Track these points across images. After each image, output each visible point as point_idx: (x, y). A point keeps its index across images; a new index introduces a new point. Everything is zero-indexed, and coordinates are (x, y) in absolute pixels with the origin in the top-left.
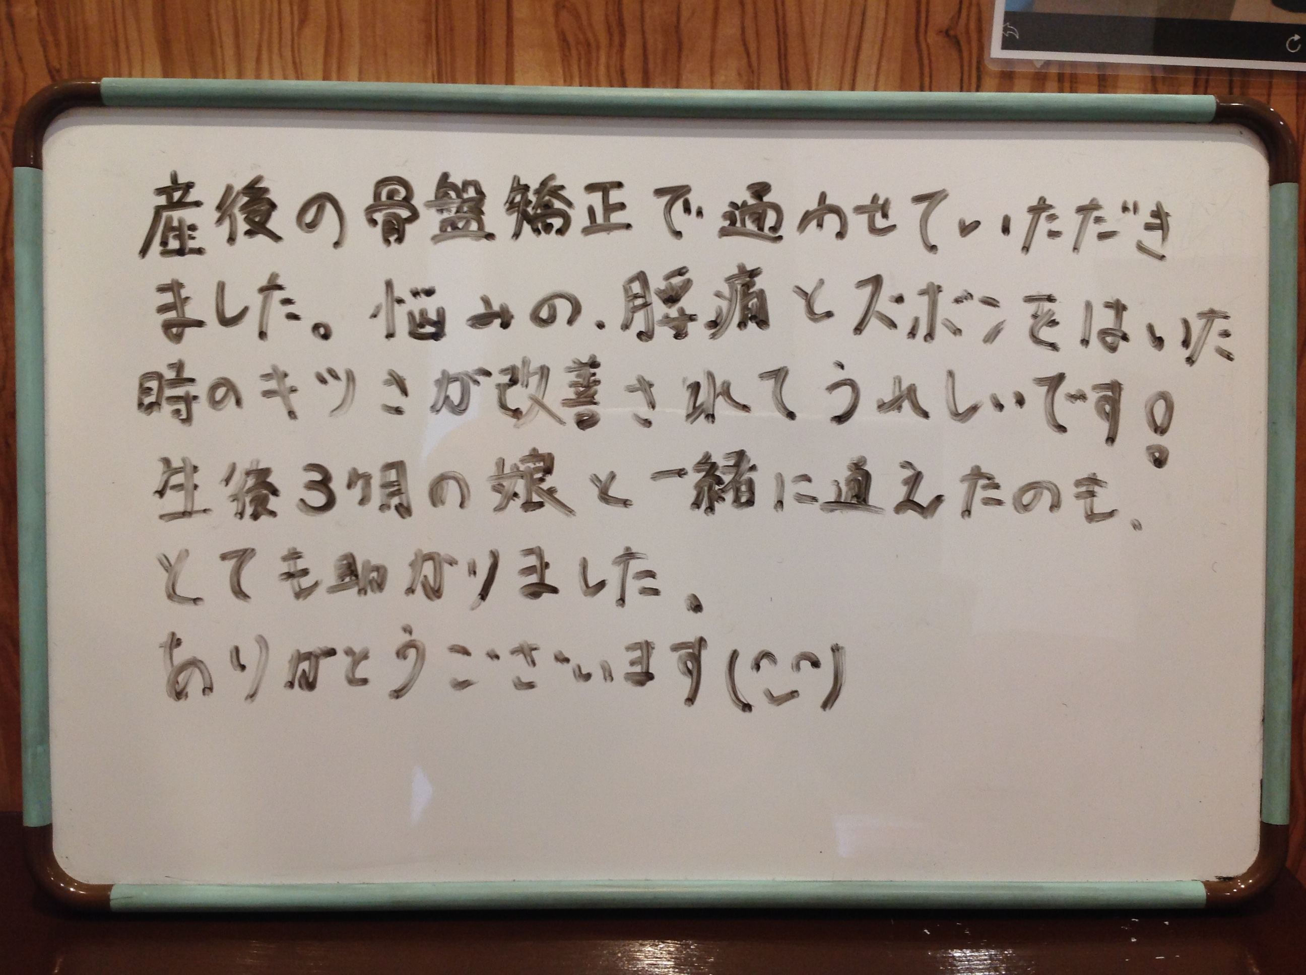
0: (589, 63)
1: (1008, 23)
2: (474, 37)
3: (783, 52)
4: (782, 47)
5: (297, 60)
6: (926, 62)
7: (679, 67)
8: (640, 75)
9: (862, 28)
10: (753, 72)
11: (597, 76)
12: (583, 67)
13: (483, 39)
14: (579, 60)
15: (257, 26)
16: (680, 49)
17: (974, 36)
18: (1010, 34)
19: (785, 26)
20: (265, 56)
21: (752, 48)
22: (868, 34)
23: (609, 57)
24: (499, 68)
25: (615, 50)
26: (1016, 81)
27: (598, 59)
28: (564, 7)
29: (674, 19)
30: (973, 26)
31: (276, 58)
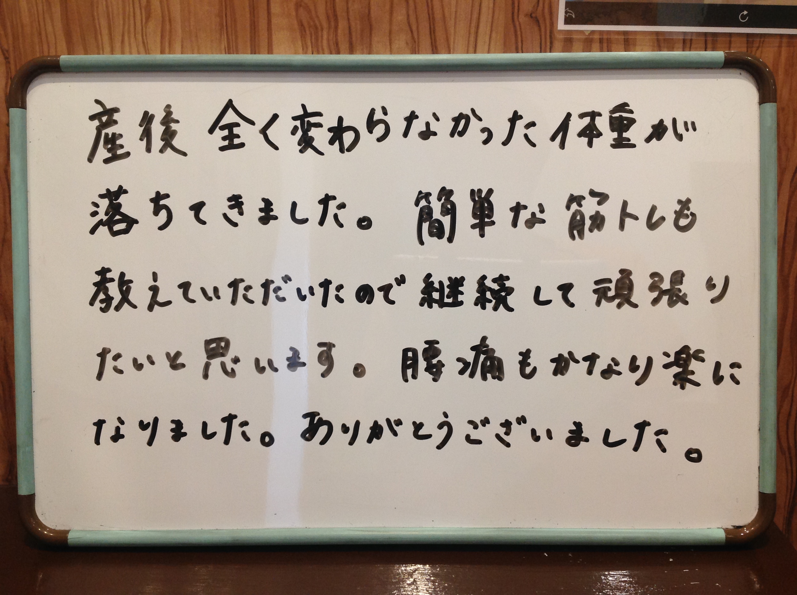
0: (317, 39)
1: (568, 9)
2: (248, 26)
3: (432, 30)
4: (432, 27)
5: (145, 41)
6: (519, 33)
7: (371, 41)
8: (348, 45)
9: (479, 14)
10: (415, 42)
11: (322, 46)
12: (313, 41)
13: (254, 26)
14: (311, 37)
15: (121, 22)
16: (371, 30)
17: (547, 16)
18: (568, 15)
19: (433, 14)
20: (126, 38)
21: (414, 28)
22: (483, 18)
23: (329, 35)
24: (264, 43)
25: (332, 30)
26: (574, 43)
27: (322, 37)
28: (301, 6)
29: (367, 11)
30: (546, 11)
31: (133, 40)
